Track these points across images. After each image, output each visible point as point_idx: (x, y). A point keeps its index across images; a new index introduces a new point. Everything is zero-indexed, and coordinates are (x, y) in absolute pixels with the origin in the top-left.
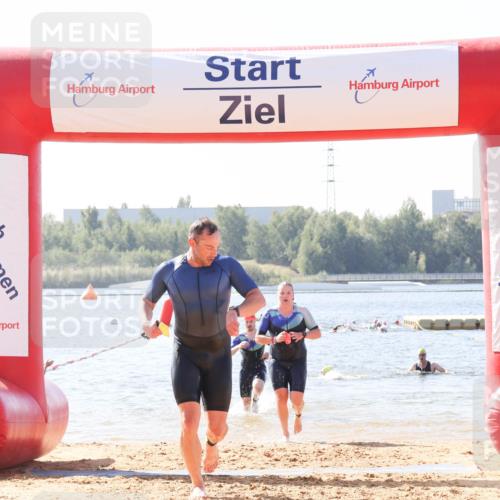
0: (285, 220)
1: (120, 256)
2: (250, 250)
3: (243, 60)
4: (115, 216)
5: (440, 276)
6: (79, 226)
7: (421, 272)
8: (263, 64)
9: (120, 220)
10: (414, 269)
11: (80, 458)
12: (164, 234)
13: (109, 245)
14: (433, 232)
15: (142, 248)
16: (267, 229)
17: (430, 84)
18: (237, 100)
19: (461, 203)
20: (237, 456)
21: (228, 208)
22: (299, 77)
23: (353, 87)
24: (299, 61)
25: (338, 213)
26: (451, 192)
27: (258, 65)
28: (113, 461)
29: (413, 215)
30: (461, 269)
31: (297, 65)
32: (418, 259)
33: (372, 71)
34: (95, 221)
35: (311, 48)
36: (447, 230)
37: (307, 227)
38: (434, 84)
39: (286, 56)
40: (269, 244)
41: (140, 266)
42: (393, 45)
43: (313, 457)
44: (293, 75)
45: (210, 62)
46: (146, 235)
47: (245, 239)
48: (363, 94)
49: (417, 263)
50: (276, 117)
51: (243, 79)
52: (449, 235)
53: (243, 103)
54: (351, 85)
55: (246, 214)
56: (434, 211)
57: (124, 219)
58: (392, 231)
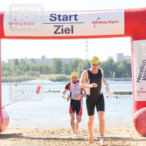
0: (73, 62)
1: (24, 73)
2: (63, 71)
3: (61, 15)
4: (23, 61)
5: (119, 79)
6: (12, 64)
7: (114, 78)
8: (67, 16)
9: (24, 62)
10: (112, 77)
11: (13, 133)
12: (38, 66)
13: (21, 70)
14: (117, 66)
15: (31, 70)
16: (68, 65)
17: (116, 22)
18: (59, 27)
19: (125, 57)
20: (59, 132)
21: (56, 59)
22: (77, 20)
23: (93, 23)
24: (77, 15)
25: (89, 60)
26: (122, 54)
27: (65, 17)
28: (23, 134)
29: (111, 61)
30: (126, 77)
31: (77, 16)
32: (113, 73)
33: (99, 18)
34: (17, 63)
35: (81, 11)
36: (121, 65)
37: (80, 64)
38: (117, 22)
39: (74, 14)
40: (69, 69)
41: (31, 76)
42: (105, 10)
43: (82, 132)
44: (76, 19)
45: (51, 15)
46: (32, 67)
47: (61, 68)
48: (96, 25)
49: (112, 75)
50: (71, 32)
51: (61, 20)
52: (122, 67)
53: (61, 28)
54: (93, 22)
55: (62, 61)
56: (117, 59)
57: (25, 62)
58: (105, 65)
